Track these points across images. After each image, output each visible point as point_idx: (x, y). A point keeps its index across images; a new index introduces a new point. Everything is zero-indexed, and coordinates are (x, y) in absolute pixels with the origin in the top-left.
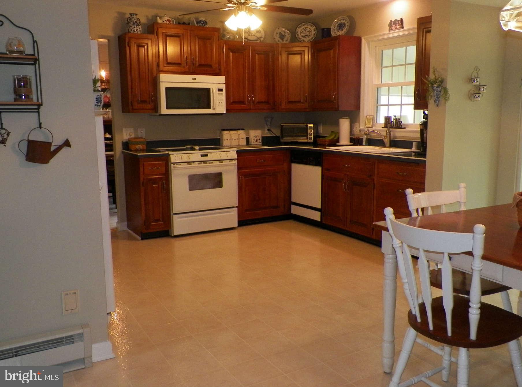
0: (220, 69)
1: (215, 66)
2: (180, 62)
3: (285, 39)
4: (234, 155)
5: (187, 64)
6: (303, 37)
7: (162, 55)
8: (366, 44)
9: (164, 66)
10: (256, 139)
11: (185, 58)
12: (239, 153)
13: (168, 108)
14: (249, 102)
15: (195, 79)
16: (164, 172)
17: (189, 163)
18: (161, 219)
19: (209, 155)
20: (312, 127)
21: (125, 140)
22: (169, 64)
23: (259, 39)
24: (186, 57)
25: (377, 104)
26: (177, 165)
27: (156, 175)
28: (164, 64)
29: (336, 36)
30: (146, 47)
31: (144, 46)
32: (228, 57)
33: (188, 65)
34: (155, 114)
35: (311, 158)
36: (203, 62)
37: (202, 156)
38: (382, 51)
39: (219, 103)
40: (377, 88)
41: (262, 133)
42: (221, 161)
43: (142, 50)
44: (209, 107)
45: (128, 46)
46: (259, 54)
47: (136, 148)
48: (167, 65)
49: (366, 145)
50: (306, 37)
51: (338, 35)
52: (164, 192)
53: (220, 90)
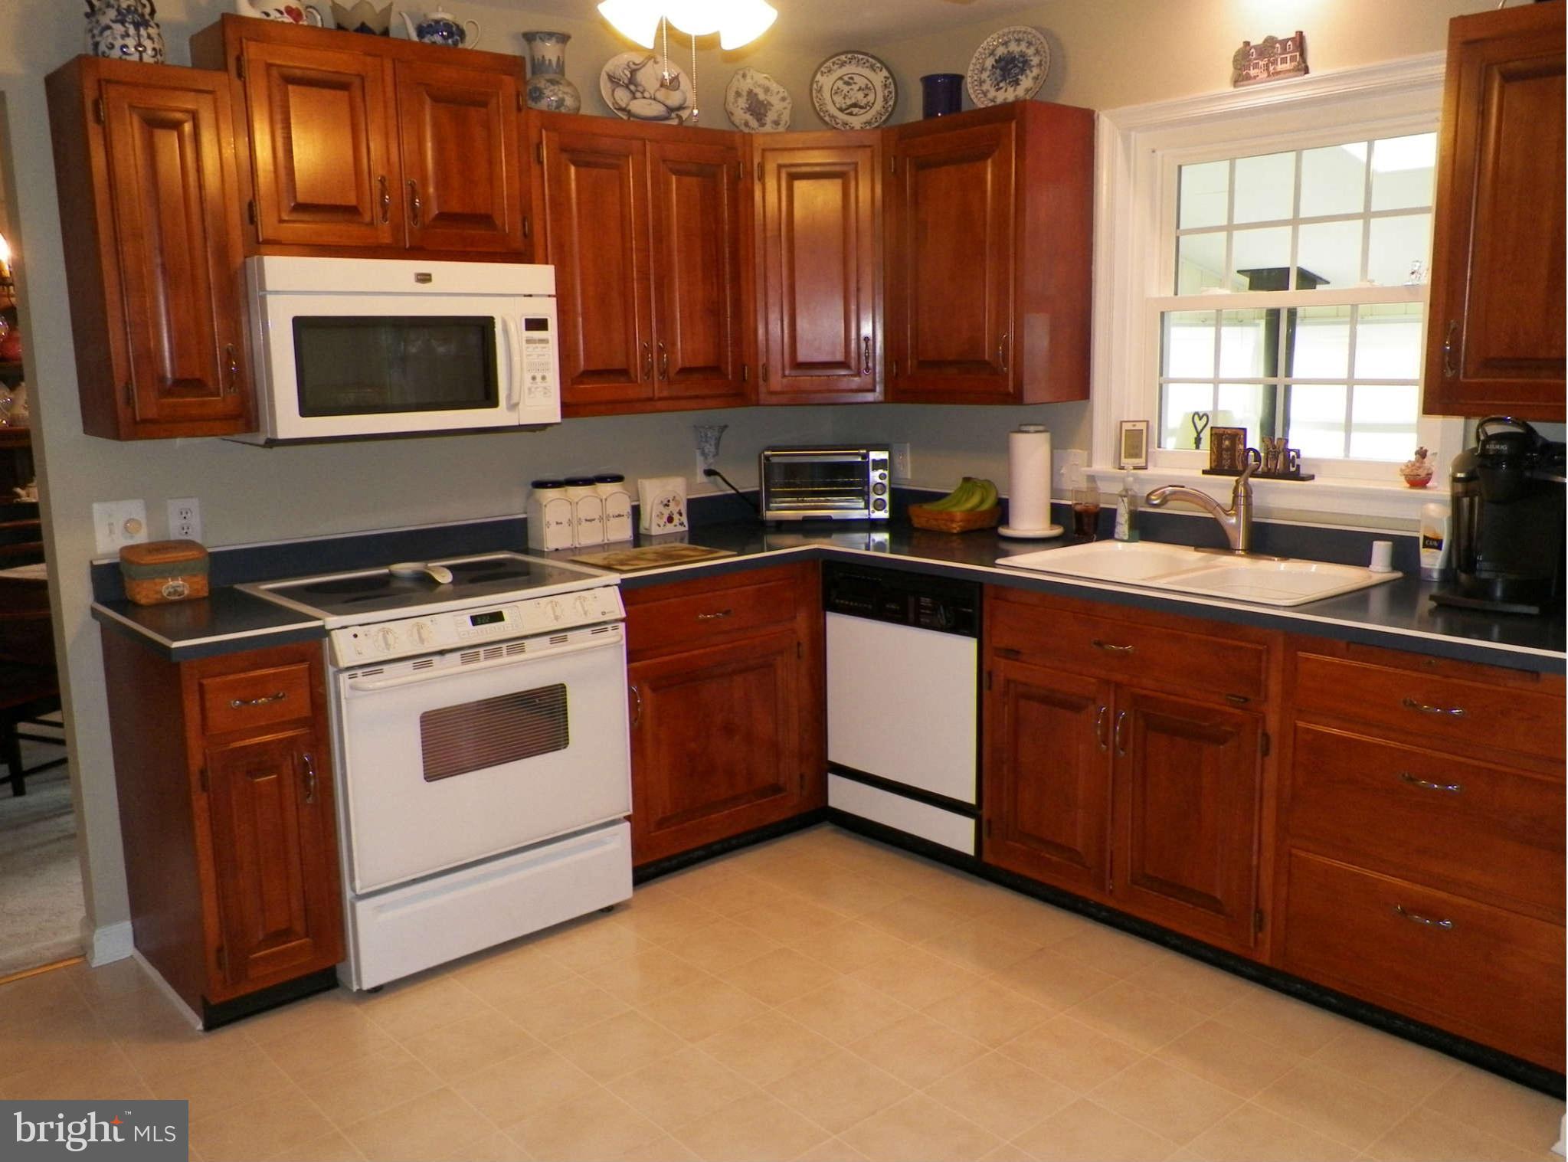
0: (527, 236)
1: (507, 220)
2: (352, 201)
3: (771, 116)
4: (612, 605)
5: (385, 213)
6: (841, 110)
7: (271, 167)
8: (1119, 140)
9: (281, 221)
10: (666, 512)
11: (376, 184)
12: (629, 591)
13: (307, 409)
14: (648, 373)
15: (424, 278)
16: (306, 712)
17: (422, 659)
18: (299, 926)
19: (505, 616)
20: (885, 460)
21: (105, 556)
22: (301, 208)
23: (673, 115)
24: (382, 181)
25: (1161, 374)
26: (365, 675)
27: (267, 730)
28: (279, 211)
29: (991, 104)
30: (187, 127)
31: (176, 126)
32: (559, 181)
33: (389, 215)
34: (247, 437)
35: (925, 601)
36: (455, 206)
37: (476, 620)
38: (1180, 167)
39: (534, 378)
40: (1162, 314)
41: (689, 488)
42: (557, 634)
43: (168, 144)
44: (489, 399)
45: (98, 119)
46: (679, 173)
47: (161, 592)
48: (294, 217)
49: (1131, 540)
50: (855, 110)
51: (999, 101)
52: (310, 800)
53: (536, 324)
